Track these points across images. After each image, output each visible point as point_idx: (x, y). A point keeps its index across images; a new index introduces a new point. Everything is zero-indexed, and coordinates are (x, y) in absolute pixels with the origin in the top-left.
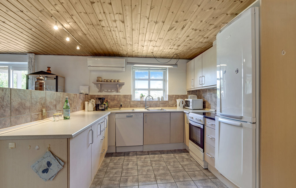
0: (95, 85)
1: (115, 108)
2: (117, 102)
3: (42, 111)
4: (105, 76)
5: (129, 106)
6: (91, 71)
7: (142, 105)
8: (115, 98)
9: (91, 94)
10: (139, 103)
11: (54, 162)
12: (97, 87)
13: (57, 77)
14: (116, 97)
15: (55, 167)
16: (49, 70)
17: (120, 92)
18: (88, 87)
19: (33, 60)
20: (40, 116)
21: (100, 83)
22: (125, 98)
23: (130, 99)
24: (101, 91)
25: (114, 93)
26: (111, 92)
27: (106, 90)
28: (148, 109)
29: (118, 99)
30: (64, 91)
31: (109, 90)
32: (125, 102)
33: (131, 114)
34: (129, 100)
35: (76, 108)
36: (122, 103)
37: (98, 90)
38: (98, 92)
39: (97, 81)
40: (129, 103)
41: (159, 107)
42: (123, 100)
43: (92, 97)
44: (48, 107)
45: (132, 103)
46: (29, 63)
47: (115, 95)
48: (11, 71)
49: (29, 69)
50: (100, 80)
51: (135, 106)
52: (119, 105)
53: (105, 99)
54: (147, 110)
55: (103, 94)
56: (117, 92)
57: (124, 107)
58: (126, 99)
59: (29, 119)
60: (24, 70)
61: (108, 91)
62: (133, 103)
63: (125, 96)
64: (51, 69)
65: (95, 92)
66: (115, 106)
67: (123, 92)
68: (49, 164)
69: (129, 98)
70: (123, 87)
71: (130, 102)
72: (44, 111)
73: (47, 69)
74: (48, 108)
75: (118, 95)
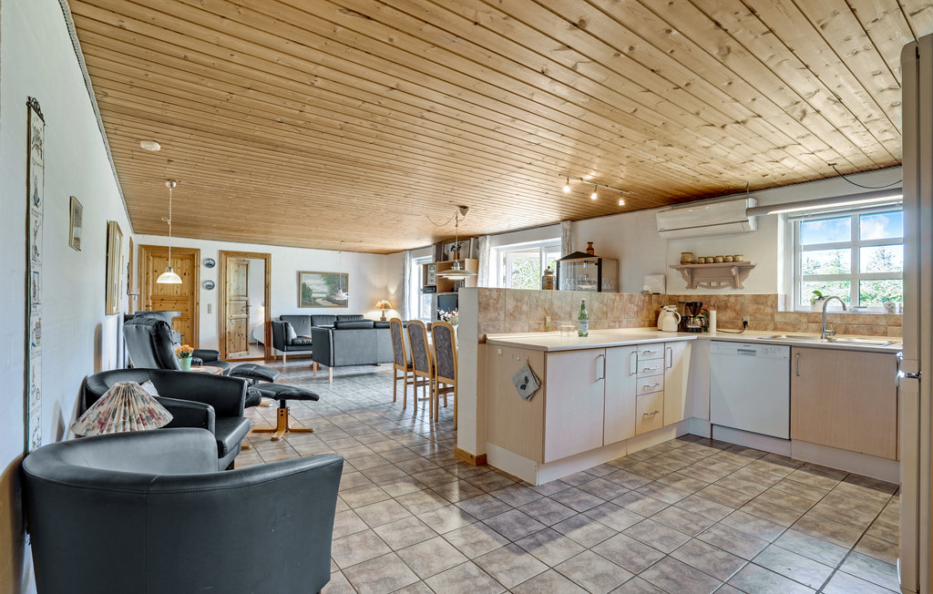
0: (679, 272)
1: (728, 328)
2: (735, 314)
3: (545, 319)
4: (704, 249)
5: (771, 326)
6: (669, 240)
7: (814, 326)
8: (729, 304)
9: (670, 293)
10: (805, 320)
11: (531, 379)
12: (684, 276)
13: (600, 260)
14: (732, 300)
15: (532, 386)
16: (590, 248)
17: (743, 288)
18: (662, 276)
19: (568, 233)
20: (542, 325)
21: (691, 266)
22: (758, 304)
23: (772, 307)
24: (692, 286)
25: (727, 291)
26: (719, 287)
27: (705, 284)
28: (833, 338)
29: (738, 307)
30: (617, 289)
31: (714, 284)
32: (758, 315)
33: (752, 347)
34: (769, 310)
35: (620, 322)
36: (747, 318)
37: (686, 284)
38: (687, 288)
39: (682, 263)
40: (769, 317)
41: (885, 334)
42: (752, 308)
43: (673, 300)
44: (556, 314)
45: (777, 318)
46: (563, 238)
47: (729, 296)
48: (544, 254)
49: (564, 250)
50: (689, 260)
51: (788, 328)
52: (741, 324)
53: (701, 304)
54: (830, 340)
55: (698, 293)
56: (735, 286)
57: (755, 329)
58: (762, 307)
59: (526, 328)
60: (557, 251)
61: (709, 286)
62: (783, 320)
63: (758, 299)
64: (593, 246)
65: (680, 287)
66: (730, 326)
67: (750, 286)
68: (526, 379)
69: (769, 303)
70: (752, 272)
71: (772, 315)
72: (548, 320)
73: (587, 246)
74: (555, 316)
75: (736, 296)
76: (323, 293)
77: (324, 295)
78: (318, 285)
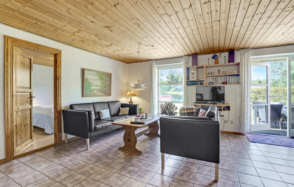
76: (97, 86)
77: (98, 88)
78: (95, 80)
